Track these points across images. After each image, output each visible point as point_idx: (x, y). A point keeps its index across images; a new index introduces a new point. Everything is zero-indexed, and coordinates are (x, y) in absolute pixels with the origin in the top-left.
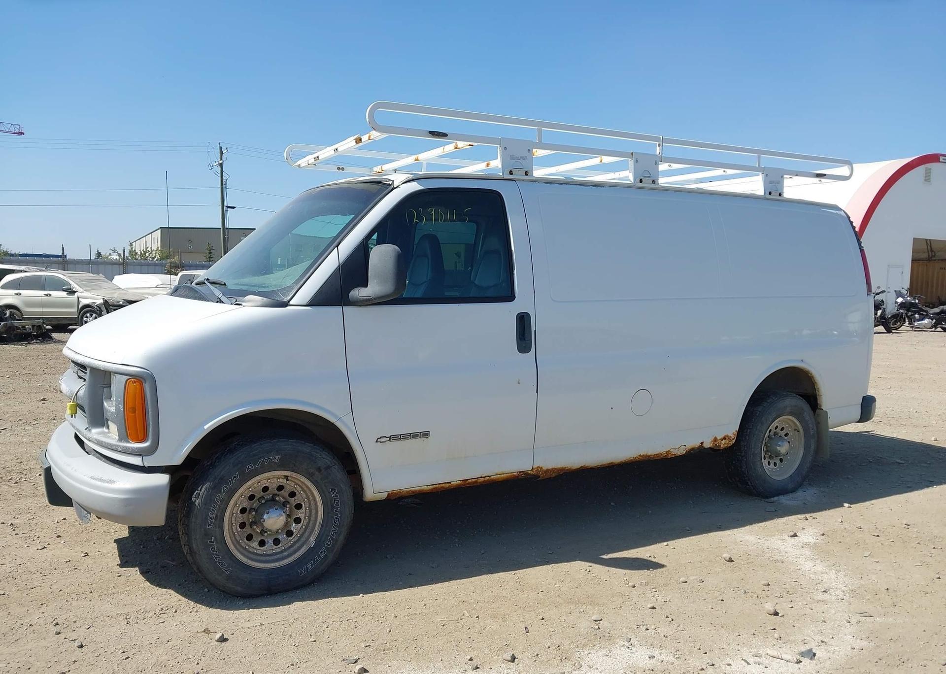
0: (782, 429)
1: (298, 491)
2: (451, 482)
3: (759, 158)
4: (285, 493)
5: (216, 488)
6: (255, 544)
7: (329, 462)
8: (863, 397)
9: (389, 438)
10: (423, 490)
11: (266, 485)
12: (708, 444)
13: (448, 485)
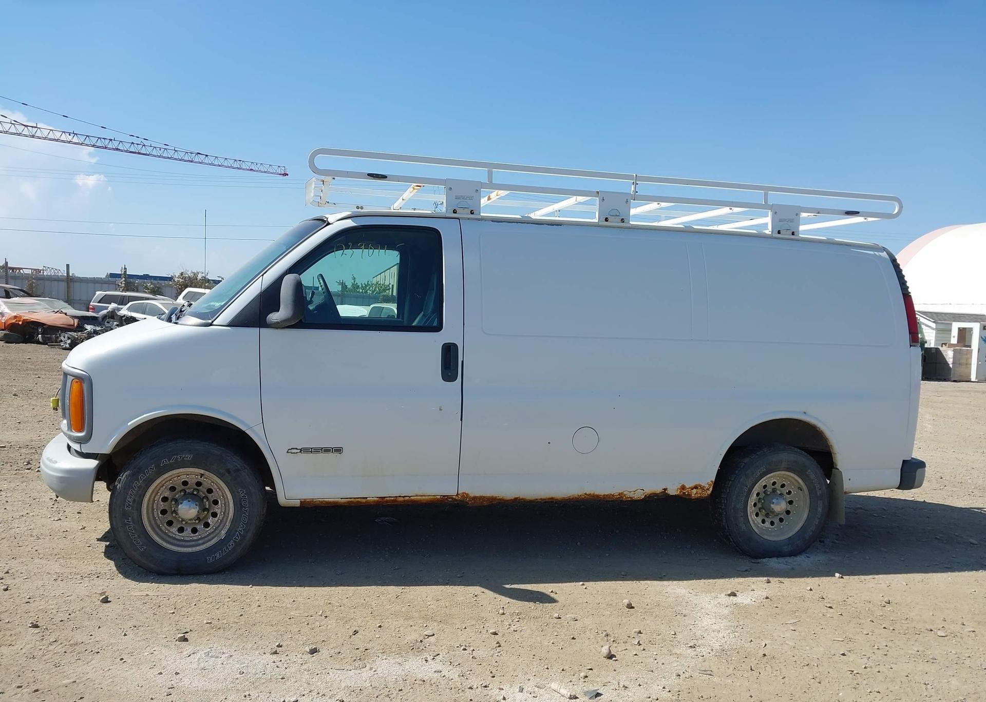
0: (783, 486)
1: (215, 489)
2: (367, 498)
3: (766, 195)
4: (203, 489)
5: (134, 476)
6: (174, 530)
7: (238, 466)
8: (904, 462)
9: (299, 451)
10: (338, 502)
11: (186, 479)
12: (673, 491)
13: (364, 500)
